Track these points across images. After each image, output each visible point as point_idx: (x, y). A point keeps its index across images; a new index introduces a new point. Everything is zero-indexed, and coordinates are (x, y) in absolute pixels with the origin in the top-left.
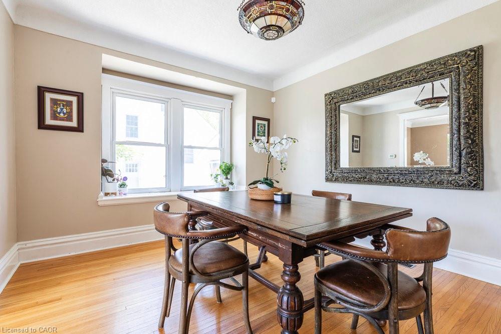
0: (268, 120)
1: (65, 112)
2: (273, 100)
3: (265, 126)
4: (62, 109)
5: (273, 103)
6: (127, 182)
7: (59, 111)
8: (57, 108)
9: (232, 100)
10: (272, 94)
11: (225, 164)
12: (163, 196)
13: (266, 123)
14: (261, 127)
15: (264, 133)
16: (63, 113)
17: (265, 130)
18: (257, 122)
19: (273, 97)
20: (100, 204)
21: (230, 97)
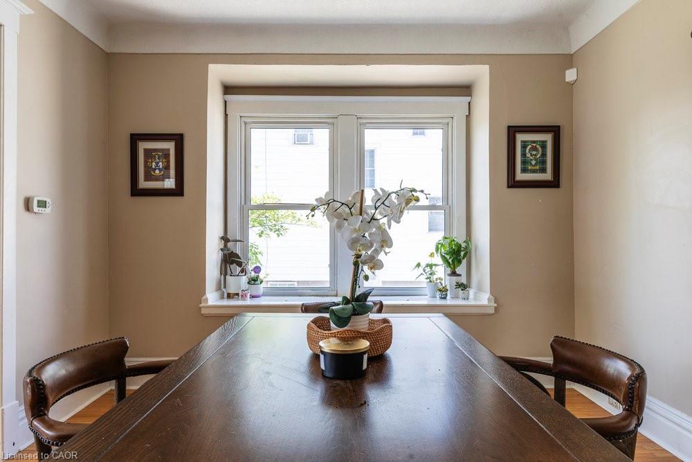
1: (161, 167)
2: (571, 75)
4: (157, 163)
5: (572, 84)
6: (261, 275)
7: (153, 167)
8: (152, 162)
9: (470, 95)
10: (569, 60)
11: (449, 240)
14: (534, 149)
15: (544, 162)
16: (159, 169)
17: (544, 155)
19: (571, 67)
20: (203, 311)
21: (465, 89)
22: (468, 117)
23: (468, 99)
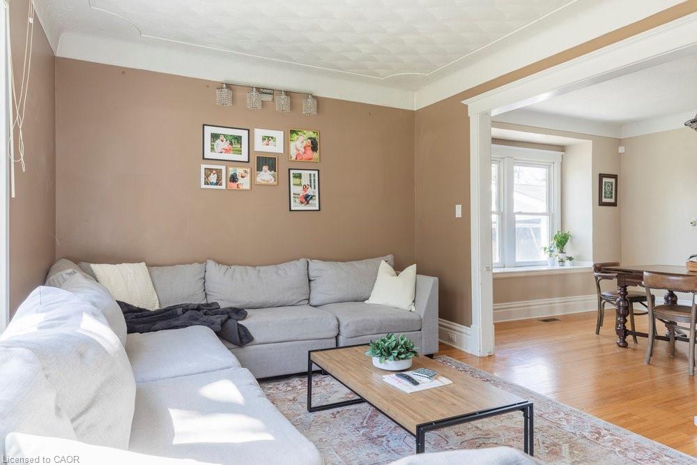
0: (615, 177)
2: (621, 150)
3: (612, 185)
10: (620, 142)
12: (512, 273)
13: (613, 180)
14: (608, 186)
15: (612, 193)
17: (612, 189)
18: (605, 180)
22: (561, 163)
23: (562, 153)
